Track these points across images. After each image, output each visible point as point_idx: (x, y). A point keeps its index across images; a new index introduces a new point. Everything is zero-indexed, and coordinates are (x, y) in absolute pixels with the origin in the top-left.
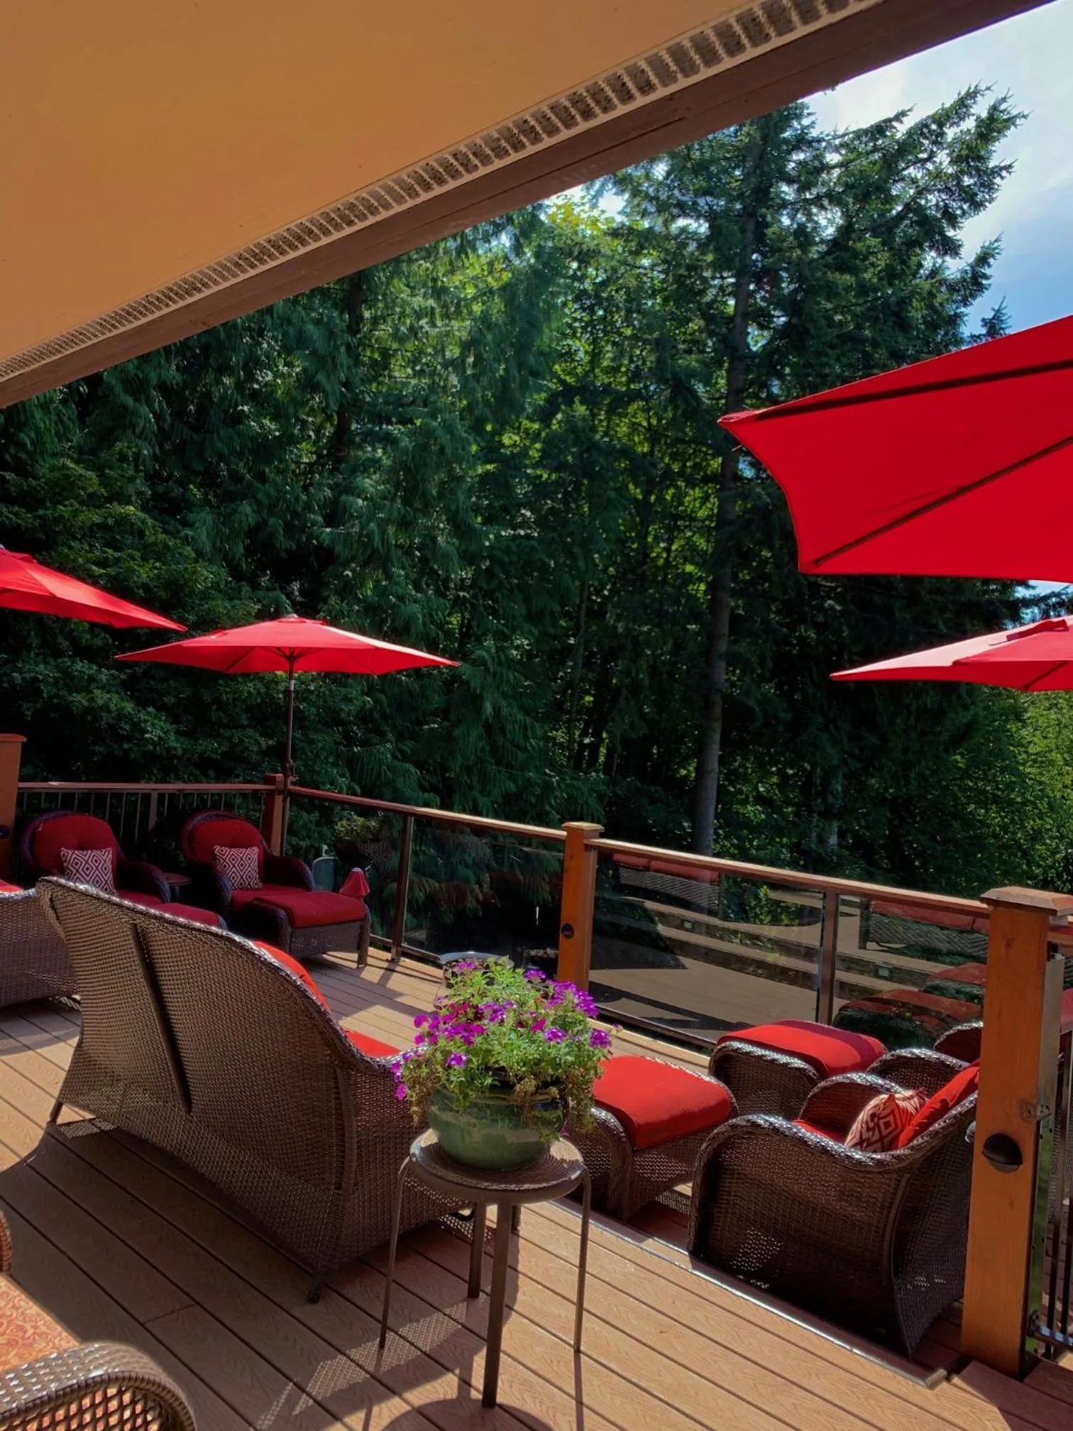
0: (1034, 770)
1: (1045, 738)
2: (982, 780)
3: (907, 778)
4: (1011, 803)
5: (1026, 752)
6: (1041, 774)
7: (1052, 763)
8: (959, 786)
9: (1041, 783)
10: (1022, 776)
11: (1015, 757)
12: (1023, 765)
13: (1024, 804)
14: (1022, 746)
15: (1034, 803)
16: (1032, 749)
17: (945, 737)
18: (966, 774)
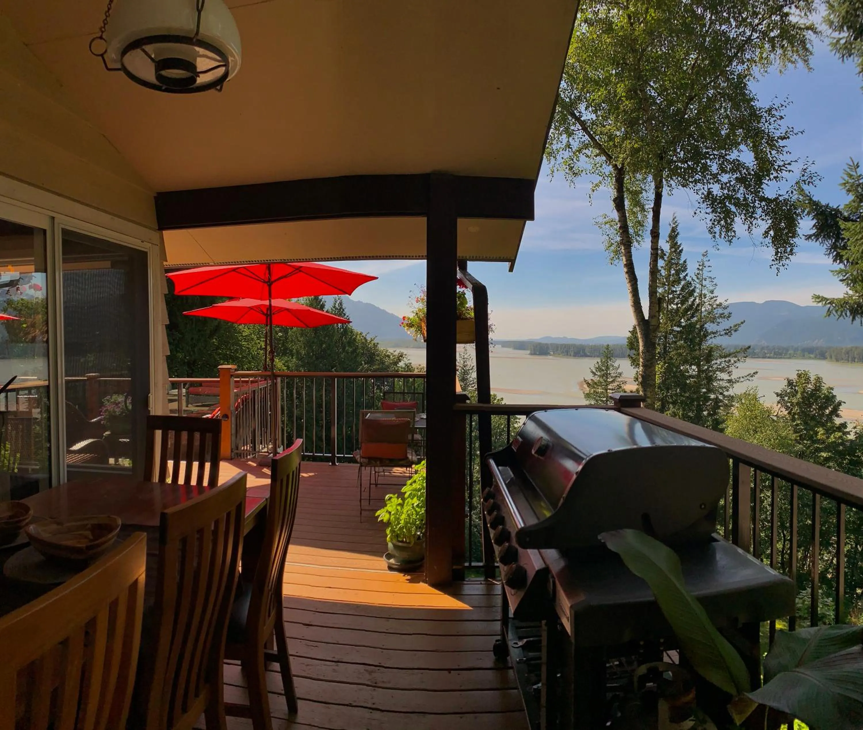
0: (246, 343)
1: (249, 329)
2: (225, 349)
3: (194, 351)
4: (238, 358)
5: (242, 336)
6: (248, 344)
7: (252, 339)
8: (216, 353)
9: (248, 348)
10: (241, 346)
11: (237, 338)
12: (241, 341)
13: (242, 358)
14: (240, 333)
15: (246, 357)
16: (244, 334)
17: (208, 332)
18: (218, 348)
